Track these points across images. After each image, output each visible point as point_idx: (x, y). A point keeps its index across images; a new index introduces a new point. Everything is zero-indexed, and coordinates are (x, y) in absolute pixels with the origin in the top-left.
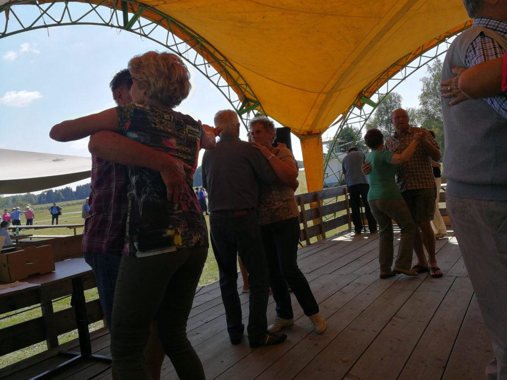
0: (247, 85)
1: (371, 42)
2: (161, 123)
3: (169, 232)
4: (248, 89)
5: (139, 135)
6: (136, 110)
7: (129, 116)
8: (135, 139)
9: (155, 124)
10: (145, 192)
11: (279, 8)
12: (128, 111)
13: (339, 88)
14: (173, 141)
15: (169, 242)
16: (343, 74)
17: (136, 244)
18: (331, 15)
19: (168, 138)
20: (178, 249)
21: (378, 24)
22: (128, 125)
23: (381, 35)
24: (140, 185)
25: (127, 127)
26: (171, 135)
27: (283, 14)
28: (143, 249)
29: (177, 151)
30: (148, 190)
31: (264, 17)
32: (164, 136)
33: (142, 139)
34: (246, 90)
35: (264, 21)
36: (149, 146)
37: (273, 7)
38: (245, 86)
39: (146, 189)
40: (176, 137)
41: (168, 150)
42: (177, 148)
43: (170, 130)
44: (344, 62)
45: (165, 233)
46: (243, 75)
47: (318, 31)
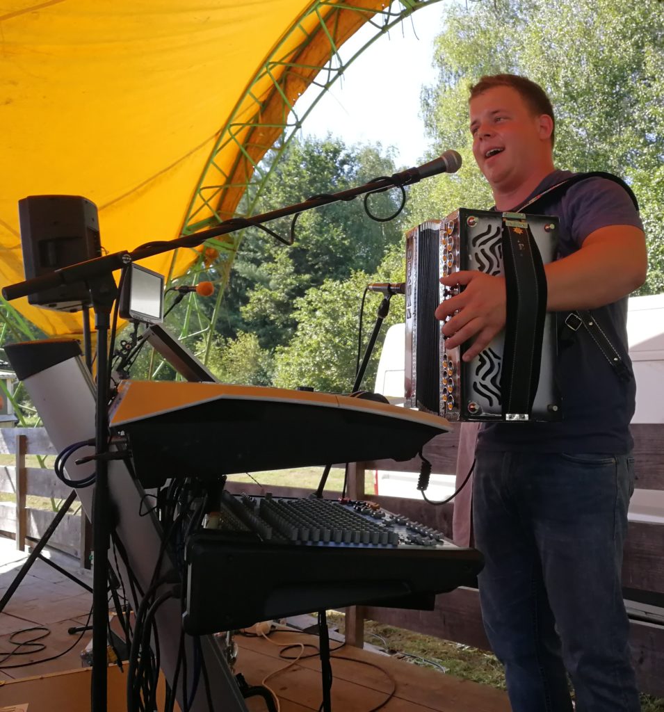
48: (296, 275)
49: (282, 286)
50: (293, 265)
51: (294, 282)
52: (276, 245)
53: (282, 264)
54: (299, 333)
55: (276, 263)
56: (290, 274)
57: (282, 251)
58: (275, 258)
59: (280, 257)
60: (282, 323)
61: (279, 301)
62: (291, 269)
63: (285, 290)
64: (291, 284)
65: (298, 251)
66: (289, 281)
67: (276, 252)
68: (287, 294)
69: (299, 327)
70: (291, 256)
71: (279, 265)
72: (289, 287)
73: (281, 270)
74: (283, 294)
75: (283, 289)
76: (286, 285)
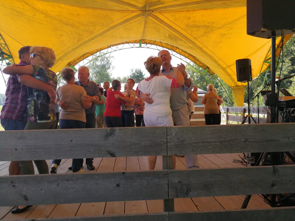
0: (6, 45)
1: (85, 42)
2: (49, 75)
3: (49, 115)
4: (6, 48)
5: (40, 77)
6: (41, 69)
7: (37, 70)
8: (39, 79)
9: (47, 75)
10: (40, 99)
11: (45, 14)
12: (37, 68)
13: (63, 59)
14: (52, 82)
15: (49, 118)
16: (67, 53)
17: (37, 118)
18: (70, 25)
19: (50, 80)
20: (52, 121)
21: (90, 35)
22: (36, 73)
23: (89, 40)
24: (38, 96)
25: (36, 74)
26: (51, 80)
27: (46, 17)
28: (40, 119)
29: (52, 85)
30: (42, 98)
31: (34, 15)
32: (49, 80)
33: (42, 80)
34: (4, 48)
35: (33, 17)
36: (44, 82)
37: (42, 12)
38: (4, 46)
39: (41, 98)
40: (53, 80)
41: (50, 84)
42: (53, 84)
43: (51, 78)
44: (69, 48)
45: (48, 115)
46: (4, 39)
47: (61, 30)
48: (292, 66)
49: (287, 70)
50: (291, 63)
51: (291, 68)
52: (285, 57)
53: (287, 63)
54: (292, 85)
55: (285, 63)
56: (290, 66)
57: (287, 59)
58: (285, 61)
59: (286, 61)
60: (286, 81)
61: (285, 75)
62: (290, 64)
63: (288, 71)
64: (290, 69)
65: (293, 58)
66: (289, 68)
67: (285, 59)
68: (288, 72)
69: (293, 83)
70: (290, 60)
71: (286, 63)
72: (289, 70)
73: (287, 65)
74: (287, 72)
75: (287, 71)
76: (288, 70)
